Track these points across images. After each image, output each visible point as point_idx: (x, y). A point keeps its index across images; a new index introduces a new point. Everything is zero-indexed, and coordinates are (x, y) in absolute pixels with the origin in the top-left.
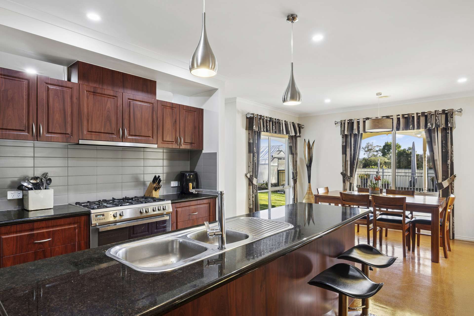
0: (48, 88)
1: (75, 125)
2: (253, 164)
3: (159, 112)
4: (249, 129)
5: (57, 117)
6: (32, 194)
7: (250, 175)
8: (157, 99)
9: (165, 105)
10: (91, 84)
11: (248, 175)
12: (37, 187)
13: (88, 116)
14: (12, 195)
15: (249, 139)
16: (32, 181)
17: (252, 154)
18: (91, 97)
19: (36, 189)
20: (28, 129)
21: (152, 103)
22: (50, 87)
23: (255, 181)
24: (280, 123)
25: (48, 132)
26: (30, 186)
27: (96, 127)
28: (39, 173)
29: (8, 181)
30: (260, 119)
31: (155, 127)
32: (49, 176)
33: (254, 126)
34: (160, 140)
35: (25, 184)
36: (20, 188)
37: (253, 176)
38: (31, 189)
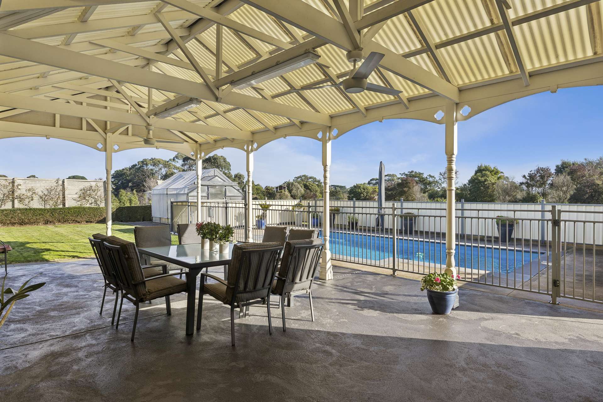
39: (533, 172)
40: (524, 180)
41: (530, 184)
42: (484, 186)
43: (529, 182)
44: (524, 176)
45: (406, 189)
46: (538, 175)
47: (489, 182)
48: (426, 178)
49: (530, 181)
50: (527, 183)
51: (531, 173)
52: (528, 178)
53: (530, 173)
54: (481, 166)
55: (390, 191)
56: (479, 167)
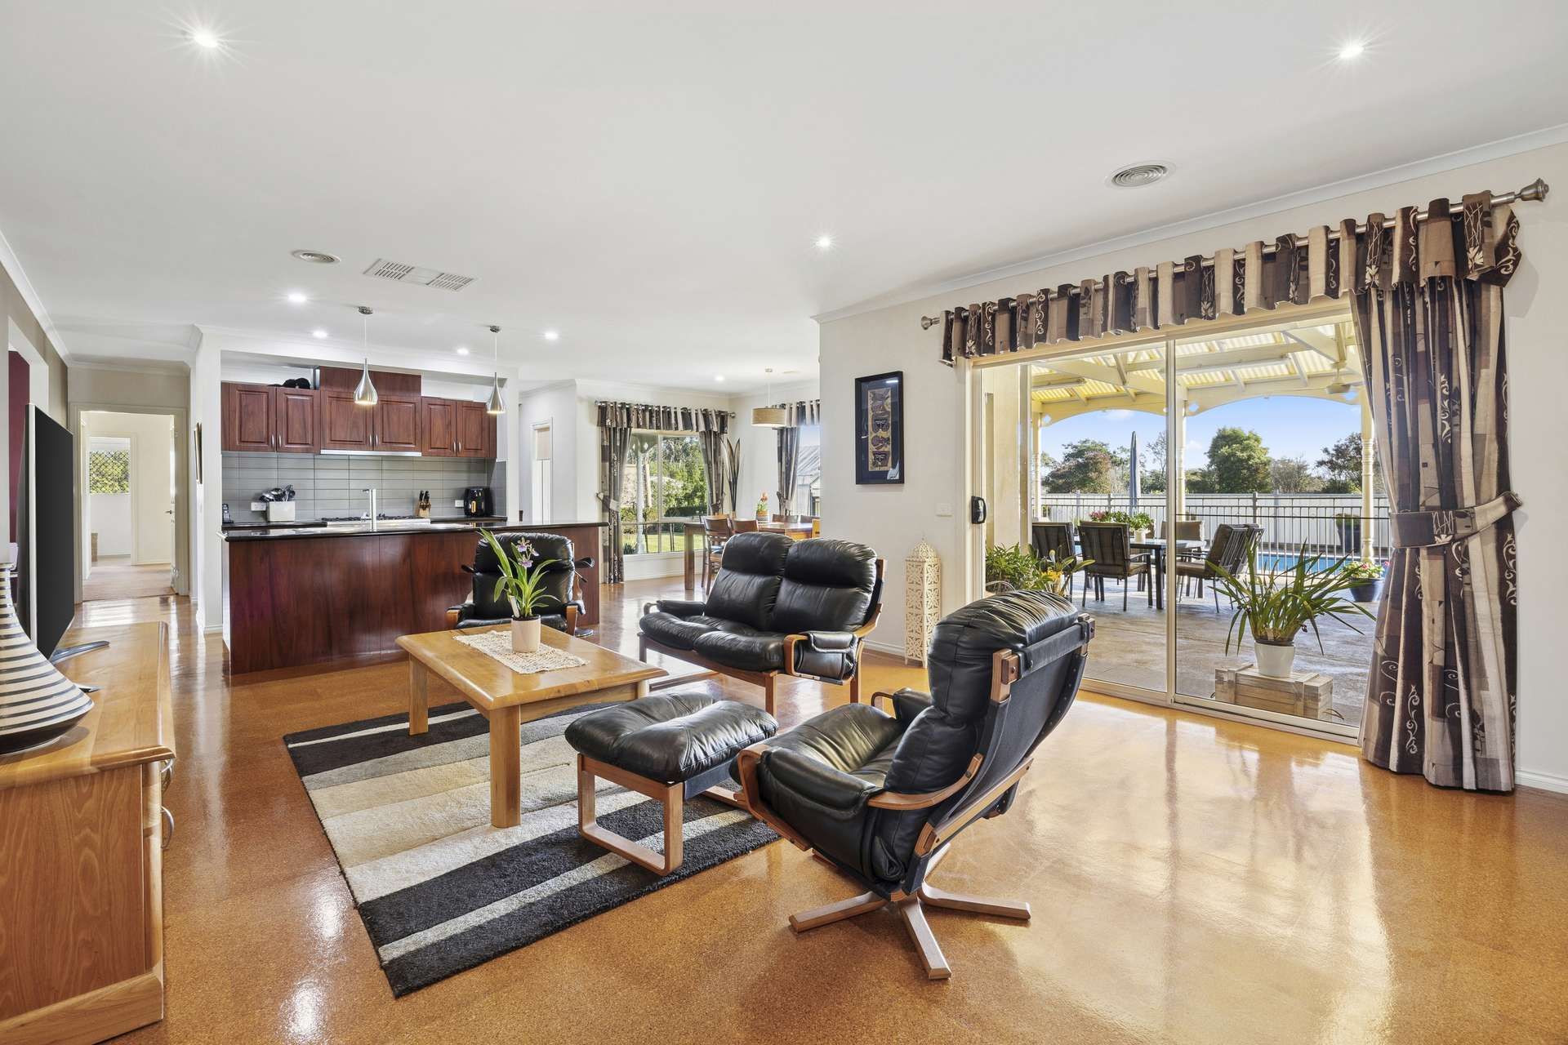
0: (287, 399)
1: (316, 433)
2: (610, 479)
3: (425, 413)
4: (602, 426)
5: (296, 427)
6: (273, 505)
7: (604, 496)
8: (422, 395)
9: (432, 402)
10: (335, 389)
11: (601, 496)
12: (278, 498)
13: (331, 423)
14: (256, 506)
15: (603, 440)
16: (273, 493)
17: (608, 464)
18: (334, 403)
19: (277, 500)
20: (268, 440)
21: (414, 403)
22: (290, 397)
23: (613, 505)
24: (669, 413)
25: (288, 443)
26: (271, 498)
27: (340, 434)
28: (283, 485)
29: (252, 493)
30: (621, 408)
31: (418, 431)
32: (294, 488)
33: (608, 421)
34: (427, 446)
35: (267, 496)
36: (262, 499)
37: (610, 497)
38: (273, 500)
39: (1343, 442)
40: (1326, 458)
41: (1337, 464)
42: (1249, 468)
43: (1334, 459)
44: (1326, 451)
45: (1093, 475)
46: (1352, 447)
47: (1257, 460)
48: (1114, 452)
49: (1338, 459)
50: (1331, 462)
51: (1340, 444)
52: (1334, 452)
53: (1336, 444)
54: (1224, 430)
55: (1062, 478)
56: (1220, 430)
